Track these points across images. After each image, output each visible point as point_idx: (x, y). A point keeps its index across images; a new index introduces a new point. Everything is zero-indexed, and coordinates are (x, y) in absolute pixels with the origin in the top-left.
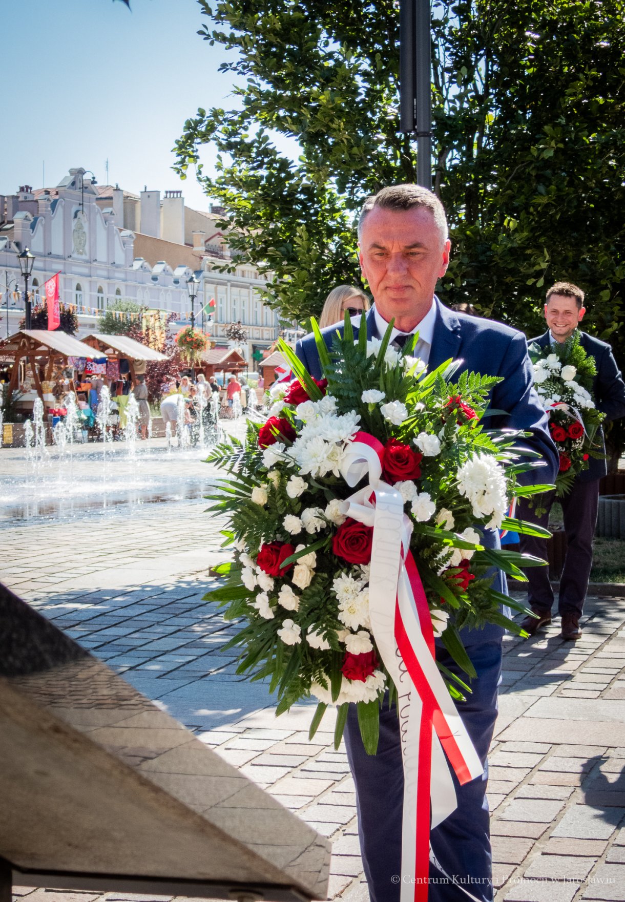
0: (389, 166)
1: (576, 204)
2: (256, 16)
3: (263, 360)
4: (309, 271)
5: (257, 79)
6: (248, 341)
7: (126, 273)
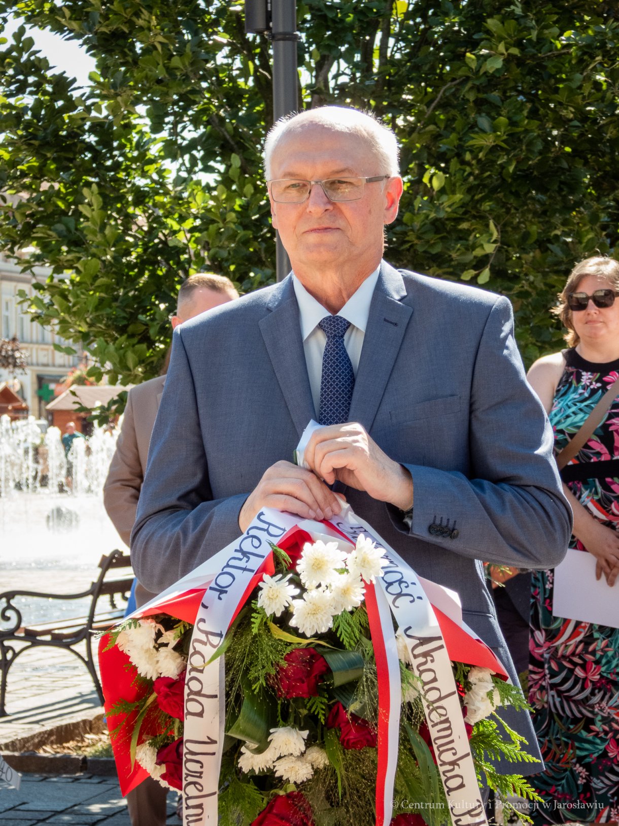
0: (236, 87)
1: (540, 147)
3: (53, 399)
4: (104, 261)
6: (28, 370)
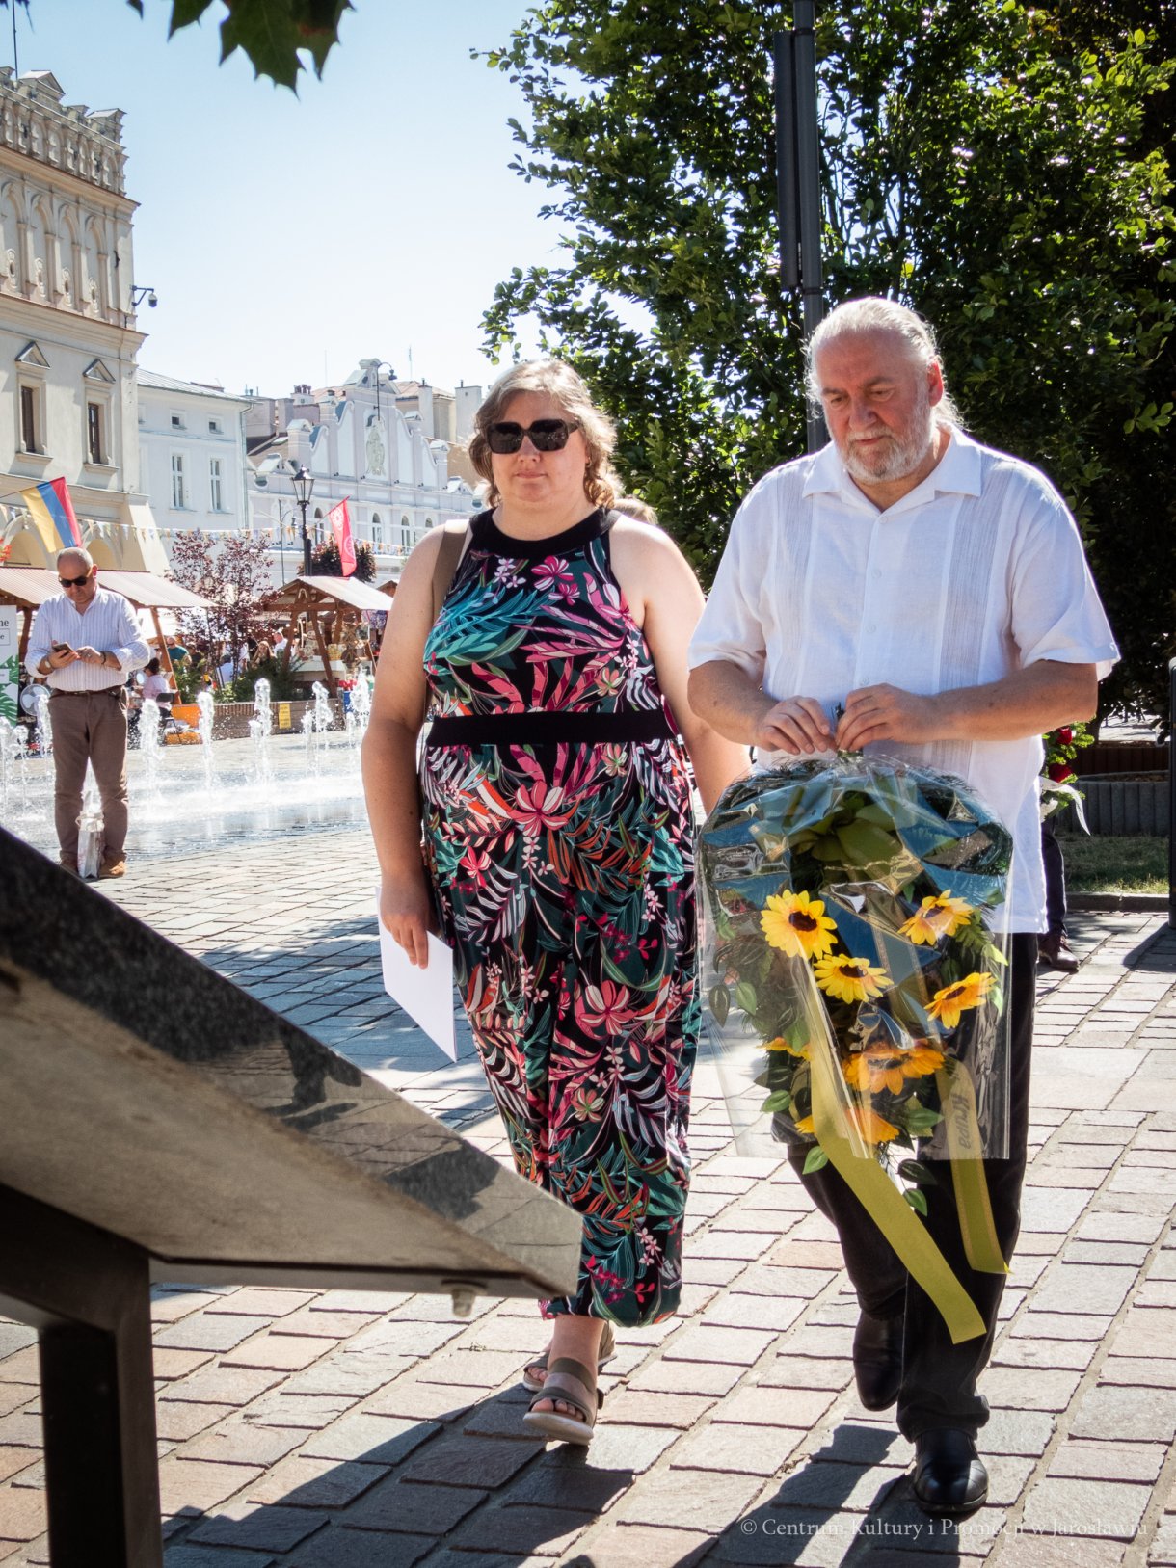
0: (772, 337)
2: (586, 140)
4: (666, 482)
5: (591, 225)
7: (438, 497)
